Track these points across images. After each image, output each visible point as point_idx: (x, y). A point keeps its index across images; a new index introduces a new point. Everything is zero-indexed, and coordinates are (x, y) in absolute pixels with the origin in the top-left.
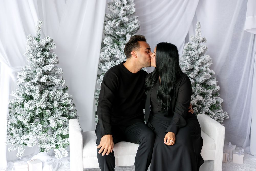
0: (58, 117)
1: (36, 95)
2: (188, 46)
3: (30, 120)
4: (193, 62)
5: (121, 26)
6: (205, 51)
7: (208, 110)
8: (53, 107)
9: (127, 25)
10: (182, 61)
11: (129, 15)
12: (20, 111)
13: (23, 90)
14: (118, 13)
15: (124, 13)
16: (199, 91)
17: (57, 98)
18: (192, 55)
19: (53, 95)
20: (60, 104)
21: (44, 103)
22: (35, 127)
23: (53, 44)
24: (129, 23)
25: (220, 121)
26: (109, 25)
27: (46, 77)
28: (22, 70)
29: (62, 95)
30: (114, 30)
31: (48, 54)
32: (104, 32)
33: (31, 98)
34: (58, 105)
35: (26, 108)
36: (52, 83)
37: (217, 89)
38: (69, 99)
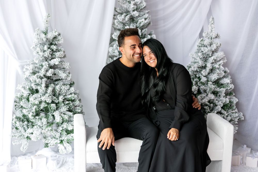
0: (64, 111)
1: (42, 89)
2: (201, 42)
3: (35, 114)
4: (205, 59)
5: (130, 20)
6: (218, 47)
7: (220, 109)
8: (58, 102)
9: (137, 19)
10: (194, 58)
11: (140, 9)
12: (25, 104)
13: (29, 84)
14: (128, 7)
15: (134, 8)
16: (211, 89)
17: (63, 92)
18: (205, 51)
19: (58, 89)
20: (65, 99)
21: (50, 96)
22: (40, 121)
23: (61, 38)
24: (139, 18)
25: (234, 122)
26: (118, 19)
27: (52, 71)
28: (28, 63)
29: (69, 90)
30: (124, 24)
31: (55, 48)
32: (113, 27)
33: (37, 91)
34: (63, 99)
35: (31, 101)
36: (59, 78)
37: (231, 88)
38: (75, 94)
